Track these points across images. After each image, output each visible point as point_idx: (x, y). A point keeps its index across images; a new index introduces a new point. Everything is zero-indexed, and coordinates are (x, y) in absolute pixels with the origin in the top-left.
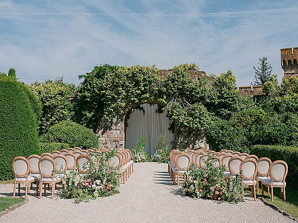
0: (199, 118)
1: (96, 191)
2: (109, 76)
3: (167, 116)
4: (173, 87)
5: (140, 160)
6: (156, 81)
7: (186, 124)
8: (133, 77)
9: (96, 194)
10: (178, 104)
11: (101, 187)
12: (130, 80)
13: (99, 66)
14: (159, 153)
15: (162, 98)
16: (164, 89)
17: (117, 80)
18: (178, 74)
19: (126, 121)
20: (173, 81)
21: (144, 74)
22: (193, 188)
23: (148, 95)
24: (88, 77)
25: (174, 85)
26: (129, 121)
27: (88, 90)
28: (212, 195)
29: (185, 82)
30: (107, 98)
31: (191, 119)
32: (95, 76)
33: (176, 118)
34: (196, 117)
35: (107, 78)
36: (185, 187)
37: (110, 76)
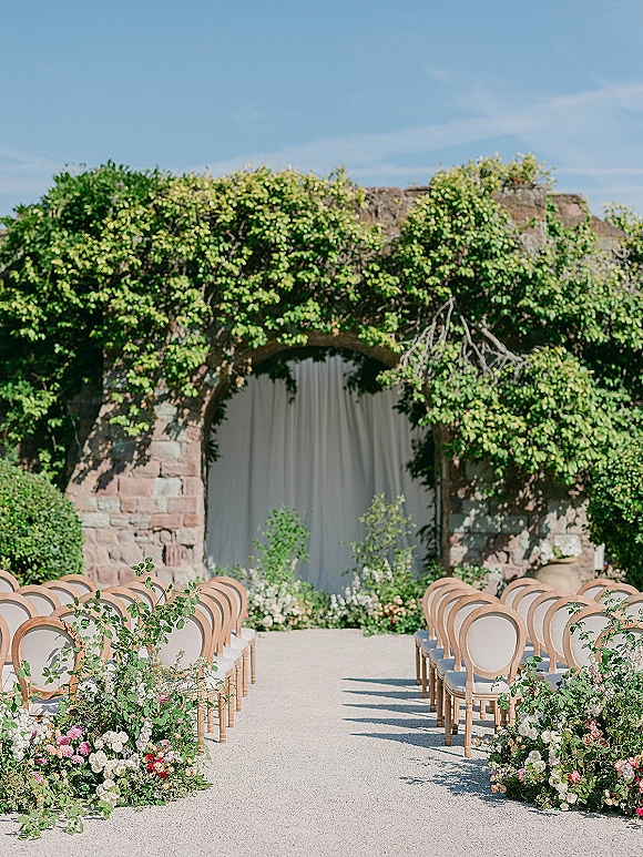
0: (556, 418)
1: (108, 783)
2: (128, 220)
3: (402, 408)
4: (433, 272)
5: (280, 619)
6: (349, 243)
7: (493, 448)
8: (241, 227)
9: (108, 793)
10: (454, 351)
11: (130, 763)
12: (227, 239)
13: (75, 172)
14: (368, 585)
15: (380, 324)
16: (389, 284)
17: (163, 240)
18: (454, 212)
19: (206, 431)
20: (432, 242)
21: (291, 210)
22: (540, 765)
23: (311, 311)
24: (26, 227)
25: (435, 265)
26: (221, 434)
27: (28, 288)
28: (625, 795)
29: (488, 246)
30: (120, 326)
31: (518, 423)
32: (62, 224)
33: (447, 417)
34: (543, 414)
35: (116, 231)
36: (503, 757)
37: (133, 221)
